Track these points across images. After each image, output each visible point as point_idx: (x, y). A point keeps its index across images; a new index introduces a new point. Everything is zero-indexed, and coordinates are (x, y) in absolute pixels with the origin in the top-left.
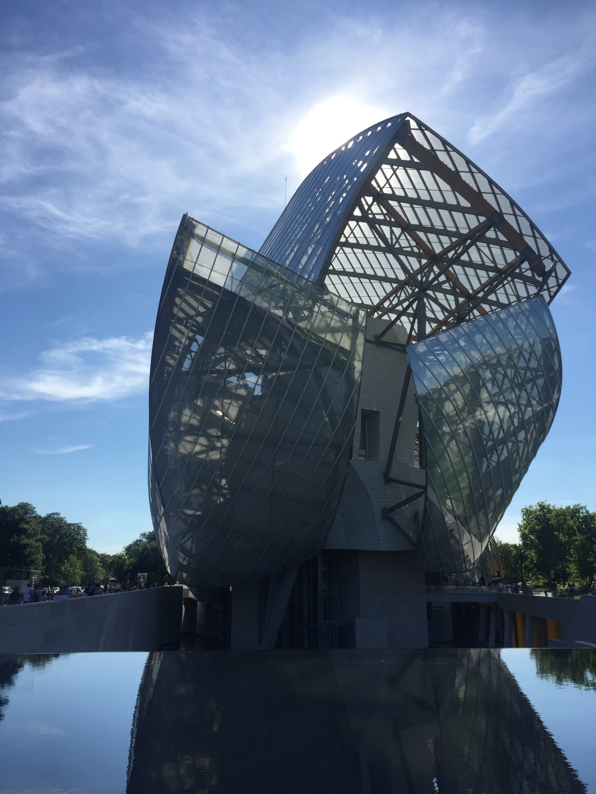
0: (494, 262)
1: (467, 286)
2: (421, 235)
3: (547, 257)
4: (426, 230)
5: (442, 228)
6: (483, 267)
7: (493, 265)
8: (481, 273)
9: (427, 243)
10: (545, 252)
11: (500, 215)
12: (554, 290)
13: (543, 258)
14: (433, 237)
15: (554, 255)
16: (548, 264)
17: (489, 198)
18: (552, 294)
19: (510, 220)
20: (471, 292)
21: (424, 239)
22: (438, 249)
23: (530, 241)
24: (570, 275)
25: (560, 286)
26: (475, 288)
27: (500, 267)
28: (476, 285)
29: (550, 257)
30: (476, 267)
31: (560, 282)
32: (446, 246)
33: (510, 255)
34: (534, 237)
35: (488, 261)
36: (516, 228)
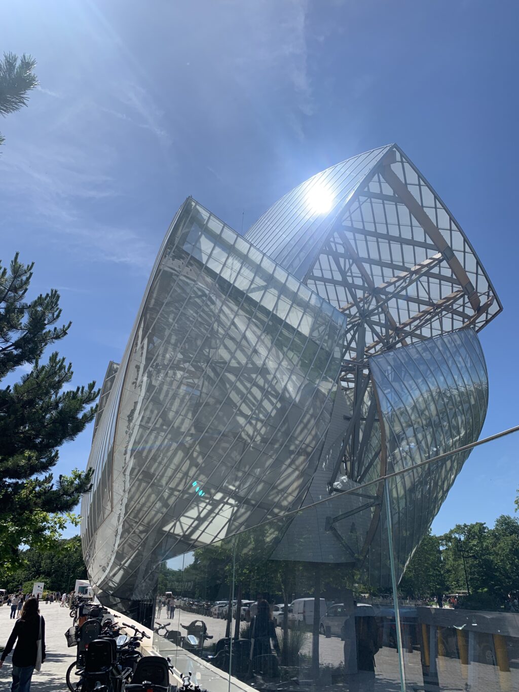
0: (429, 297)
1: (396, 319)
2: (366, 266)
3: (484, 294)
4: (371, 262)
5: (390, 262)
6: (416, 300)
7: (427, 299)
8: (414, 306)
9: (370, 276)
10: (483, 288)
11: (450, 249)
12: (480, 325)
13: (479, 294)
14: (377, 270)
15: (491, 292)
16: (483, 300)
17: (446, 235)
18: (477, 329)
19: (459, 256)
20: (398, 325)
21: (369, 272)
22: (378, 283)
23: (472, 278)
24: (502, 310)
25: (487, 322)
26: (402, 321)
27: (435, 301)
28: (405, 319)
29: (487, 294)
30: (408, 299)
31: (489, 317)
32: (386, 280)
33: (448, 290)
34: (477, 274)
35: (423, 295)
36: (462, 265)
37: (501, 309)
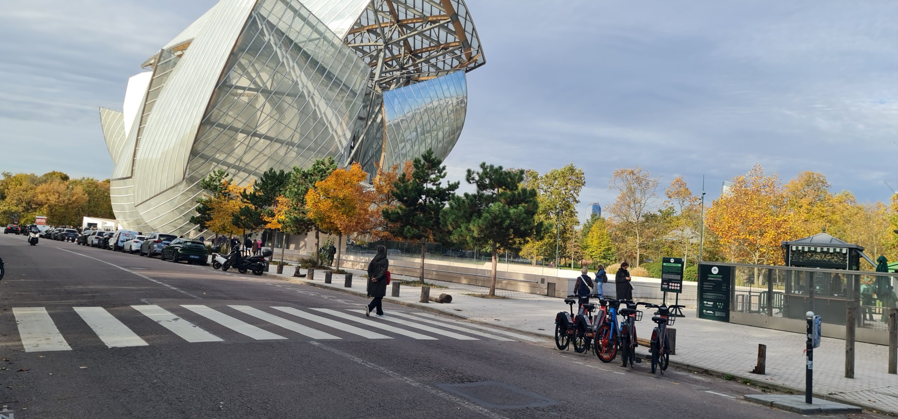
0: (438, 38)
1: (412, 44)
2: (395, 5)
5: (413, 7)
6: (429, 38)
7: (437, 40)
9: (396, 11)
10: (475, 44)
11: (457, 15)
13: (472, 48)
14: (402, 9)
15: (480, 49)
16: (474, 53)
17: (454, 4)
18: (468, 69)
19: (462, 21)
20: (413, 49)
22: (402, 17)
23: (469, 37)
25: (475, 67)
27: (442, 43)
28: (418, 47)
29: (476, 49)
30: (424, 36)
31: (477, 64)
32: (409, 17)
33: (451, 38)
34: (472, 35)
35: (434, 37)
36: (463, 26)
37: (484, 63)
